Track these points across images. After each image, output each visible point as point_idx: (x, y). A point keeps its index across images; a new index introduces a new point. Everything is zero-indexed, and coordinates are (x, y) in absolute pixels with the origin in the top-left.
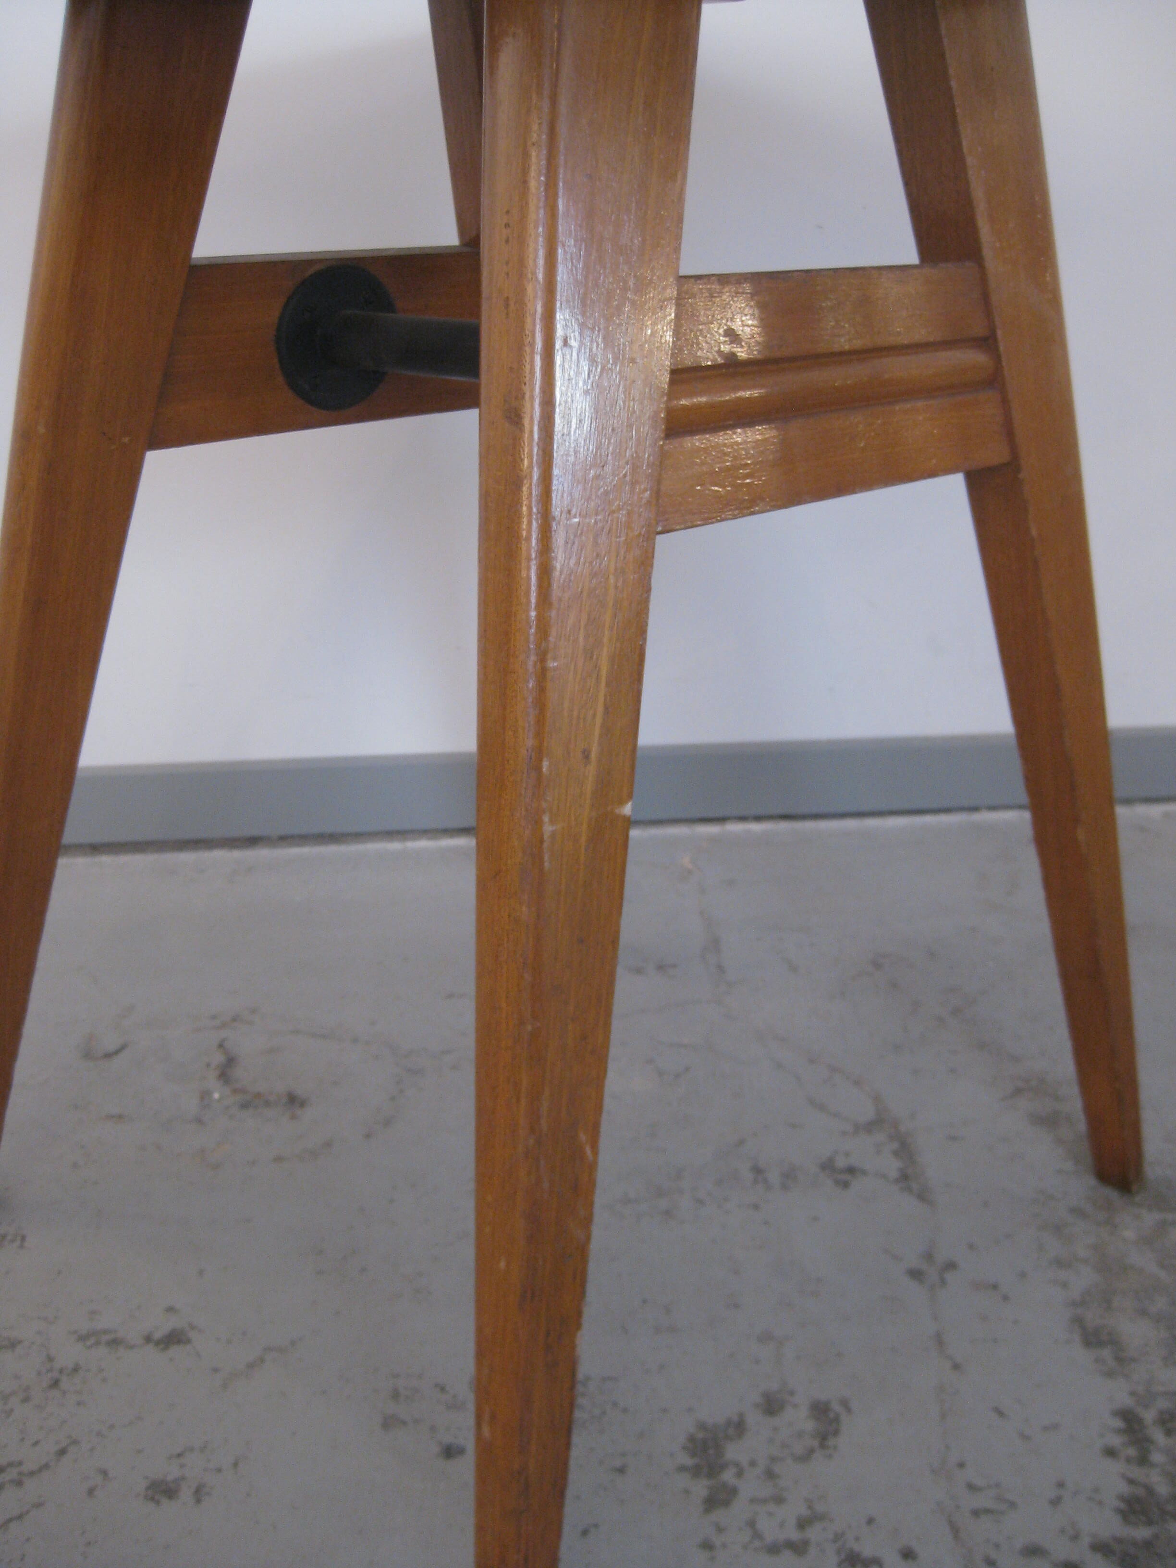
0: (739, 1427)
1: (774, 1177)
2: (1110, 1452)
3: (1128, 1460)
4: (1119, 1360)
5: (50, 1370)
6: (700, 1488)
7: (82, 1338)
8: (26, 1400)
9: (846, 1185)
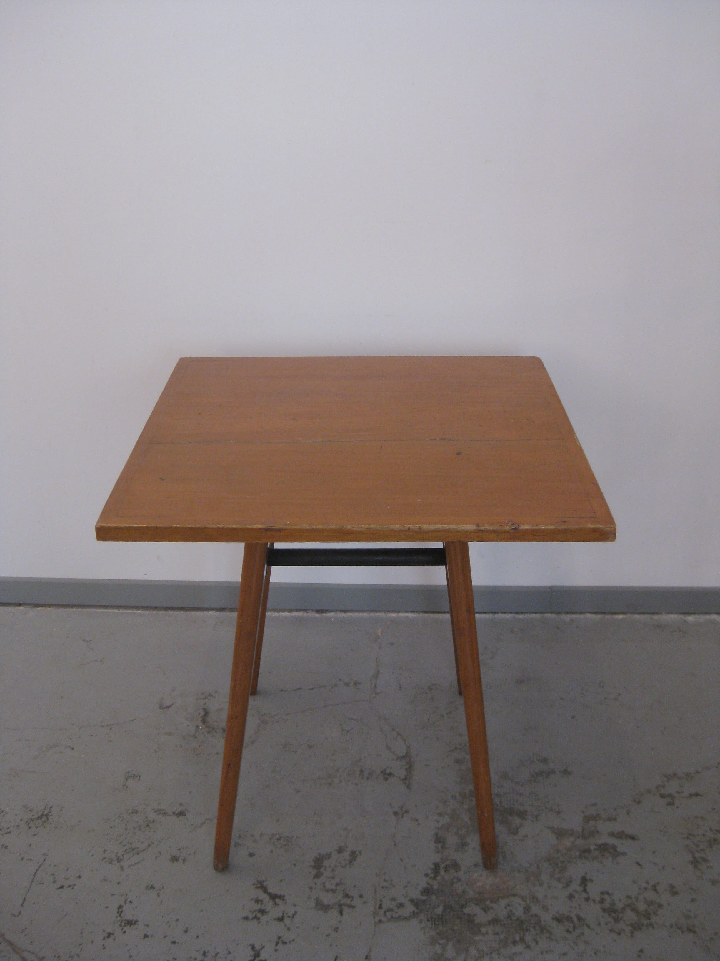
0: (329, 856)
1: (366, 774)
2: (427, 875)
3: (430, 878)
4: (442, 847)
5: (147, 821)
6: (314, 872)
7: (155, 812)
8: (140, 829)
9: (386, 779)
